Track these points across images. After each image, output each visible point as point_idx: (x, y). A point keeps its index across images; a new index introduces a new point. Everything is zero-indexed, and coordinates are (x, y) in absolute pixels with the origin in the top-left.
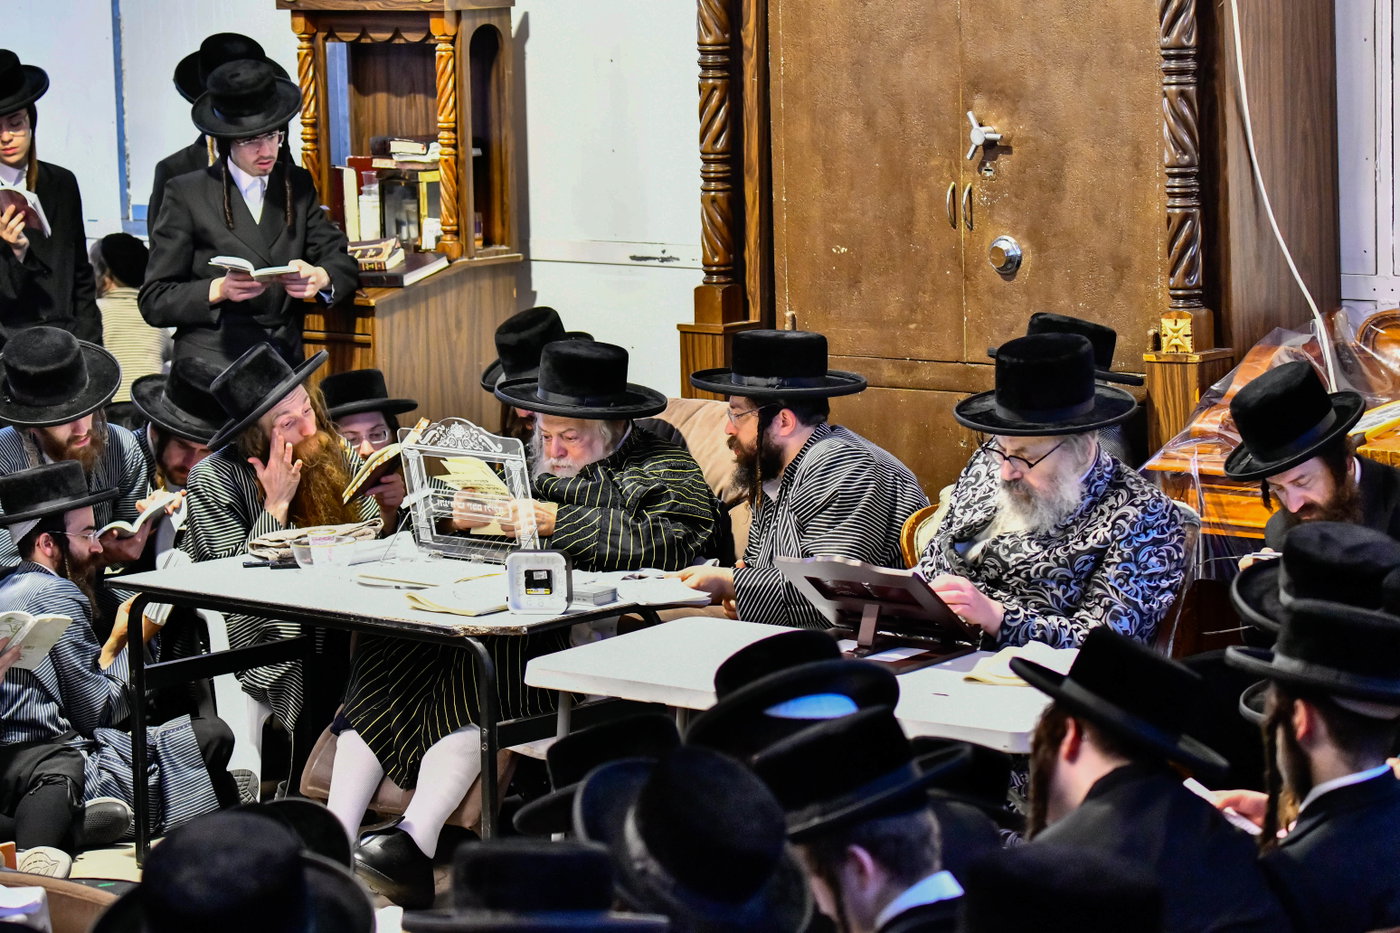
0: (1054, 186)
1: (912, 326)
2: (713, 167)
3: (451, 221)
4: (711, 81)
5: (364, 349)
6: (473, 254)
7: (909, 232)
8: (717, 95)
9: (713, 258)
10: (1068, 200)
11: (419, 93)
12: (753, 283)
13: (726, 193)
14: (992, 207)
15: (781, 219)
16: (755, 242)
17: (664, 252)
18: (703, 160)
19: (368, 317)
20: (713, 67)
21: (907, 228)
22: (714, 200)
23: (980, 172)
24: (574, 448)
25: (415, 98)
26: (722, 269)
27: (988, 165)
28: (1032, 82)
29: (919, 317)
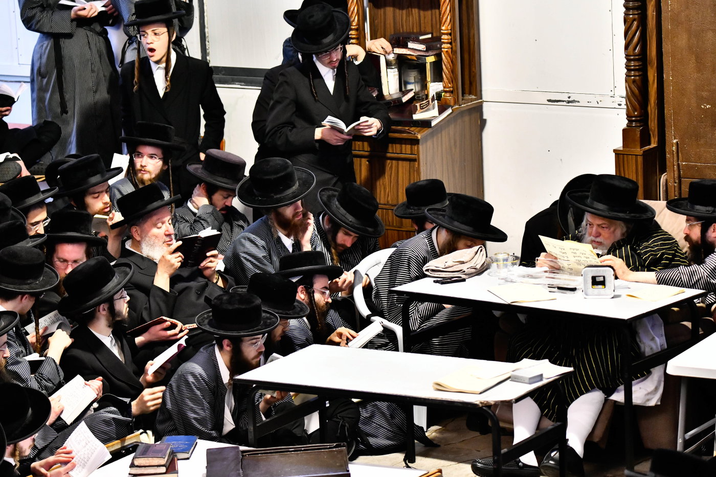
2: (632, 63)
3: (450, 85)
4: (631, 16)
5: (412, 163)
6: (461, 103)
8: (635, 23)
9: (634, 113)
11: (415, 8)
12: (653, 124)
13: (640, 77)
15: (669, 90)
16: (655, 103)
17: (569, 97)
18: (627, 59)
19: (415, 145)
20: (633, 8)
22: (634, 81)
24: (605, 233)
25: (412, 11)
26: (638, 118)
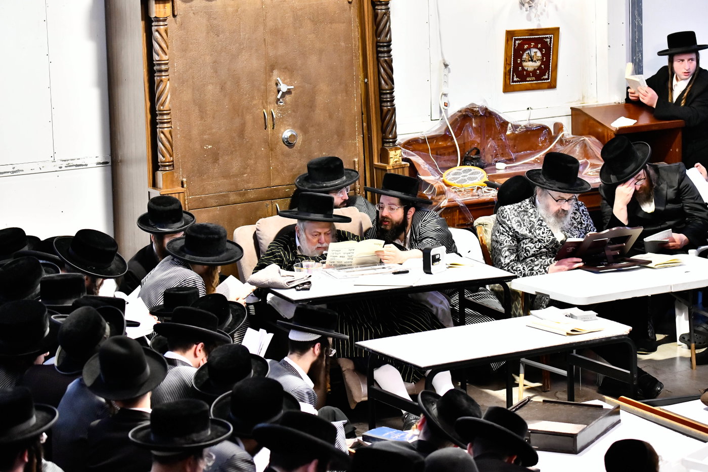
0: (311, 106)
1: (245, 175)
7: (243, 134)
10: (318, 111)
14: (283, 117)
15: (177, 138)
17: (14, 168)
21: (241, 133)
23: (277, 104)
27: (281, 100)
28: (299, 62)
29: (248, 170)
